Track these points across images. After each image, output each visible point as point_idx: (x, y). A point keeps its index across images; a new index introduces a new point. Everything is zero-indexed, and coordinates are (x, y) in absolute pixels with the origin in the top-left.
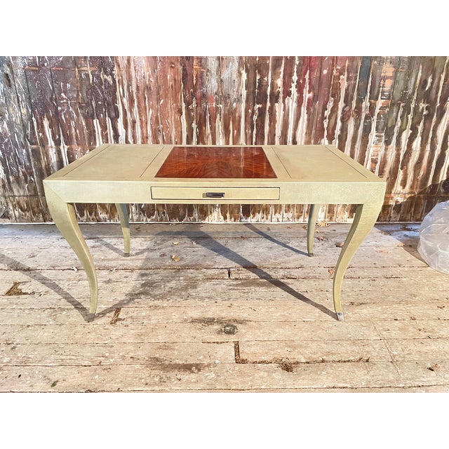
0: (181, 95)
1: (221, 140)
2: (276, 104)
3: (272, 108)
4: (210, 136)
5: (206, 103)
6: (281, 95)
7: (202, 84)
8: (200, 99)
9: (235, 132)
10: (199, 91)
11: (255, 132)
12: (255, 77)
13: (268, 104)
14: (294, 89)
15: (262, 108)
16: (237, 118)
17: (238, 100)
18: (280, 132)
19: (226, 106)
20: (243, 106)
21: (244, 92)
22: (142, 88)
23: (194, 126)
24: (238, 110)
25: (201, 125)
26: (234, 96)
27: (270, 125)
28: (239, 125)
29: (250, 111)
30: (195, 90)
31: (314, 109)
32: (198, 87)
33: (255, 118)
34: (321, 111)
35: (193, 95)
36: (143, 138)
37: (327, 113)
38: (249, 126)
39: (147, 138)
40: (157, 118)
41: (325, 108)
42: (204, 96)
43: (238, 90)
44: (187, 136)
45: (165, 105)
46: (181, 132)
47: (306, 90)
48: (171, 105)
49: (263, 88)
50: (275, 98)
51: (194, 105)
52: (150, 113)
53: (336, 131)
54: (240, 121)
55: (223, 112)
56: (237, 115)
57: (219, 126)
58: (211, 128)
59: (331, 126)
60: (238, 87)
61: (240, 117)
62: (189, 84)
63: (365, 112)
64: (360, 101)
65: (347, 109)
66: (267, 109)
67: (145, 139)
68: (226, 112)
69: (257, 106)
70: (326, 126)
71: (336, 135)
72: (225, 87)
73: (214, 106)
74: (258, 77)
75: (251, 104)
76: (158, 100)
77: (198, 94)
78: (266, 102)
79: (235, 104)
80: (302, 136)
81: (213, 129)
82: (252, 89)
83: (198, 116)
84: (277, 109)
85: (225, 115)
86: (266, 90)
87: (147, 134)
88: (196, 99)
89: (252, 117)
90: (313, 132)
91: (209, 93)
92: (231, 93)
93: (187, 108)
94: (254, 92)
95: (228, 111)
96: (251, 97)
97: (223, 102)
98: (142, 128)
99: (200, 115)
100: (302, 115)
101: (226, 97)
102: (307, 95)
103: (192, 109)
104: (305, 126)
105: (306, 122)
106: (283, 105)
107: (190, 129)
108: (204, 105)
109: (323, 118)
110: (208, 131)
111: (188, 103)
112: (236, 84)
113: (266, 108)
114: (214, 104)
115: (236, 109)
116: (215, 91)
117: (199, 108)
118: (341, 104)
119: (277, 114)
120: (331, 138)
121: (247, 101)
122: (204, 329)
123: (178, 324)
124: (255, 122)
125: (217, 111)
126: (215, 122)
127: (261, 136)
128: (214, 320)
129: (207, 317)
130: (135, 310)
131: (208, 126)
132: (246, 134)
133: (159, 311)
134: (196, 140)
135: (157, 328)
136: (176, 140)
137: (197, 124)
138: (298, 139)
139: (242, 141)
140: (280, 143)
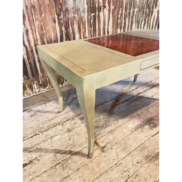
0: (54, 10)
1: (77, 36)
2: (100, 13)
3: (99, 15)
4: (72, 34)
5: (68, 14)
6: (102, 8)
7: (65, 2)
8: (65, 12)
9: (84, 30)
10: (64, 7)
11: (92, 29)
13: (97, 13)
14: (107, 4)
16: (84, 22)
17: (84, 12)
18: (102, 27)
19: (78, 15)
20: (86, 14)
21: (86, 7)
22: (29, 7)
23: (63, 29)
24: (84, 17)
25: (67, 28)
26: (81, 9)
27: (98, 24)
28: (85, 26)
29: (89, 17)
30: (62, 7)
31: (115, 14)
32: (63, 4)
33: (92, 21)
34: (117, 15)
35: (61, 10)
36: (34, 41)
37: (119, 16)
38: (89, 26)
39: (37, 40)
40: (41, 26)
41: (118, 14)
42: (67, 10)
43: (83, 5)
44: (60, 35)
45: (45, 17)
46: (57, 34)
47: (111, 4)
48: (49, 17)
49: (95, 4)
50: (100, 9)
51: (62, 16)
52: (37, 23)
53: (122, 25)
54: (85, 24)
55: (77, 19)
56: (84, 20)
57: (76, 27)
58: (72, 29)
59: (121, 22)
60: (83, 4)
61: (85, 21)
62: (58, 2)
63: (131, 14)
64: (130, 9)
65: (126, 13)
66: (97, 16)
67: (36, 41)
69: (93, 14)
70: (119, 22)
71: (122, 27)
72: (77, 4)
73: (72, 16)
75: (90, 14)
76: (41, 14)
77: (64, 9)
78: (96, 12)
79: (82, 14)
80: (111, 28)
82: (89, 5)
83: (65, 23)
84: (101, 16)
85: (78, 21)
86: (96, 5)
87: (37, 38)
88: (63, 12)
89: (90, 20)
90: (115, 26)
91: (69, 8)
92: (80, 8)
93: (58, 18)
94: (91, 7)
95: (80, 18)
96: (89, 9)
97: (77, 13)
98: (33, 34)
99: (66, 22)
100: (110, 18)
101: (78, 10)
102: (112, 7)
103: (61, 19)
104: (112, 23)
105: (112, 22)
106: (103, 13)
107: (61, 31)
108: (67, 15)
109: (118, 19)
110: (71, 31)
111: (59, 15)
112: (82, 2)
113: (96, 15)
114: (72, 14)
115: (83, 17)
116: (72, 6)
117: (65, 18)
118: (124, 11)
119: (101, 18)
120: (121, 28)
121: (88, 12)
122: (144, 130)
123: (131, 134)
124: (92, 24)
125: (74, 18)
126: (74, 26)
127: (95, 30)
128: (142, 124)
129: (138, 124)
130: (104, 138)
131: (71, 28)
132: (88, 30)
133: (116, 133)
134: (65, 37)
135: (126, 141)
136: (54, 39)
137: (65, 27)
138: (109, 30)
139: (87, 35)
140: (103, 33)
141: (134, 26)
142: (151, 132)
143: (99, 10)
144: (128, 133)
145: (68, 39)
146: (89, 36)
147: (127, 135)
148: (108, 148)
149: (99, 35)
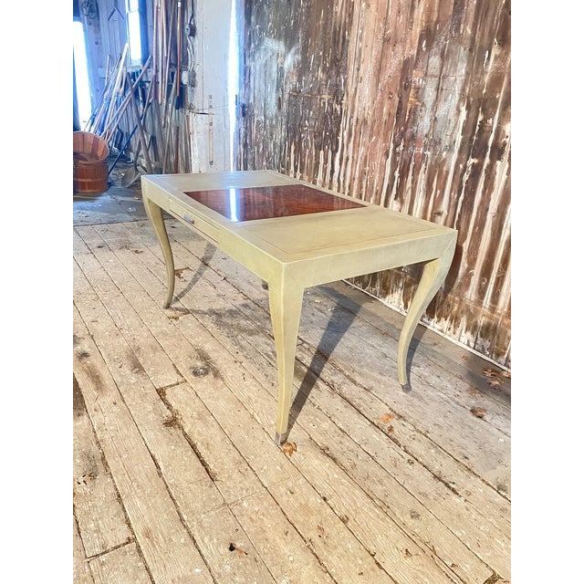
0: (391, 135)
1: (420, 199)
2: (498, 162)
3: (491, 167)
4: (410, 192)
5: (414, 147)
6: (507, 149)
7: (414, 122)
8: (409, 141)
9: (439, 192)
10: (409, 130)
11: (462, 198)
12: (477, 117)
13: (487, 161)
15: (478, 164)
16: (444, 173)
17: (450, 149)
18: (496, 207)
19: (434, 154)
20: (455, 156)
21: (459, 138)
22: (360, 122)
23: (397, 174)
24: (447, 162)
25: (403, 175)
26: (446, 142)
27: (484, 192)
28: (445, 183)
29: (461, 166)
30: (406, 129)
32: (409, 124)
33: (466, 177)
35: (402, 135)
38: (456, 187)
40: (366, 157)
42: (413, 137)
43: (452, 133)
44: (388, 186)
45: (375, 144)
46: (384, 179)
48: (381, 145)
49: (484, 135)
50: (497, 152)
51: (401, 148)
52: (362, 150)
54: (446, 178)
55: (429, 162)
56: (445, 169)
57: (421, 180)
58: (413, 181)
60: (453, 130)
61: (448, 173)
62: (402, 119)
66: (485, 168)
68: (433, 163)
69: (472, 161)
72: (438, 128)
73: (421, 152)
74: (480, 118)
75: (464, 157)
76: (371, 136)
77: (408, 135)
78: (484, 157)
79: (444, 154)
81: (414, 182)
82: (469, 135)
83: (403, 163)
84: (498, 170)
85: (431, 166)
86: (488, 138)
87: (355, 174)
88: (404, 140)
89: (462, 175)
91: (419, 135)
92: (443, 137)
93: (394, 150)
94: (471, 140)
95: (436, 161)
96: (466, 146)
97: (432, 149)
98: (352, 166)
99: (405, 162)
101: (437, 142)
103: (399, 153)
106: (507, 166)
107: (392, 178)
108: (411, 148)
110: (409, 184)
111: (396, 145)
112: (452, 125)
113: (482, 166)
114: (422, 149)
115: (444, 161)
116: (425, 132)
117: (405, 152)
119: (497, 177)
121: (460, 152)
124: (464, 185)
125: (423, 159)
126: (418, 174)
127: (468, 205)
131: (410, 178)
132: (450, 198)
139: (444, 207)
140: (493, 224)
143: (496, 154)
146: (448, 212)
149: (480, 224)
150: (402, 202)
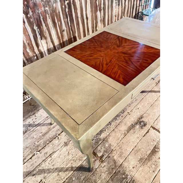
3: (74, 1)
4: (47, 31)
5: (38, 9)
8: (34, 8)
9: (59, 22)
10: (31, 2)
11: (69, 19)
15: (69, 2)
16: (58, 14)
17: (56, 1)
18: (80, 15)
19: (50, 8)
20: (59, 4)
23: (35, 28)
24: (57, 8)
25: (39, 26)
27: (75, 12)
28: (60, 17)
29: (63, 7)
33: (67, 10)
35: (28, 6)
38: (65, 16)
42: (35, 5)
44: (34, 36)
46: (29, 35)
51: (31, 13)
53: (102, 6)
54: (60, 15)
55: (49, 12)
56: (57, 12)
57: (49, 22)
58: (46, 26)
59: (100, 4)
61: (59, 12)
66: (72, 2)
68: (51, 12)
69: (66, 2)
70: (98, 4)
71: (102, 8)
73: (43, 10)
77: (31, 4)
79: (54, 5)
80: (89, 14)
81: (47, 25)
84: (76, 1)
85: (51, 14)
88: (31, 8)
89: (65, 10)
90: (93, 9)
91: (38, 2)
93: (27, 17)
95: (52, 10)
97: (47, 6)
99: (37, 20)
100: (88, 1)
101: (49, 1)
103: (31, 17)
104: (90, 7)
105: (90, 5)
107: (34, 31)
108: (37, 11)
110: (45, 28)
111: (27, 14)
113: (71, 2)
114: (43, 8)
115: (56, 8)
117: (34, 14)
119: (77, 4)
120: (100, 10)
122: (135, 131)
123: (124, 138)
124: (67, 13)
125: (46, 13)
126: (47, 21)
127: (72, 20)
128: (133, 124)
129: (129, 126)
130: (101, 147)
131: (44, 25)
132: (65, 22)
133: (111, 139)
134: (40, 37)
135: (120, 146)
136: (28, 42)
137: (37, 26)
138: (88, 16)
139: (64, 27)
140: (81, 21)
141: (114, 4)
142: (142, 132)
144: (121, 137)
145: (43, 38)
146: (66, 28)
147: (120, 139)
148: (106, 156)
149: (78, 24)
150: (46, 38)
